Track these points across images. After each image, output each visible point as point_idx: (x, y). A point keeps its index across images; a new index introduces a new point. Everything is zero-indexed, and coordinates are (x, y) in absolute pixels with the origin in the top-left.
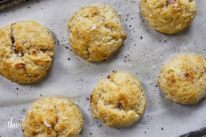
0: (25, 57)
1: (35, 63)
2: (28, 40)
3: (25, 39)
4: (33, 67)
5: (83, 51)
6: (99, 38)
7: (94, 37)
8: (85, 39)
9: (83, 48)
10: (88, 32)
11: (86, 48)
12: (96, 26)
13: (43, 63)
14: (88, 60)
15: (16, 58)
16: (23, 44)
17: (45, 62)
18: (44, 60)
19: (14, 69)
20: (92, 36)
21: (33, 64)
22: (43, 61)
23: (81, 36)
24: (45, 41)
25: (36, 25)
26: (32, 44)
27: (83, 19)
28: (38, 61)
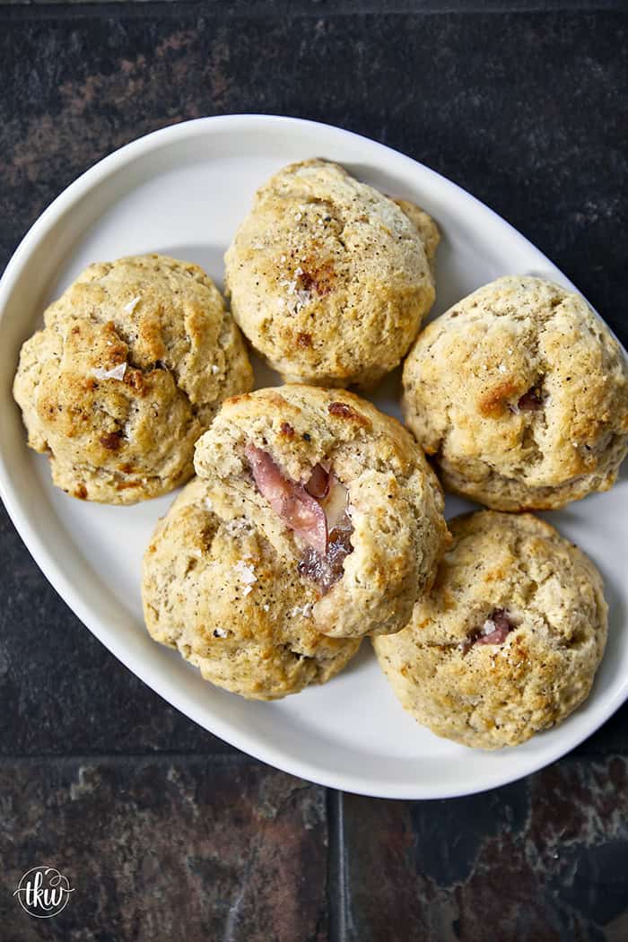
5: (284, 670)
6: (293, 589)
7: (277, 604)
8: (257, 637)
9: (277, 662)
10: (242, 606)
11: (286, 653)
12: (248, 566)
14: (326, 675)
20: (267, 608)
23: (236, 638)
27: (188, 583)
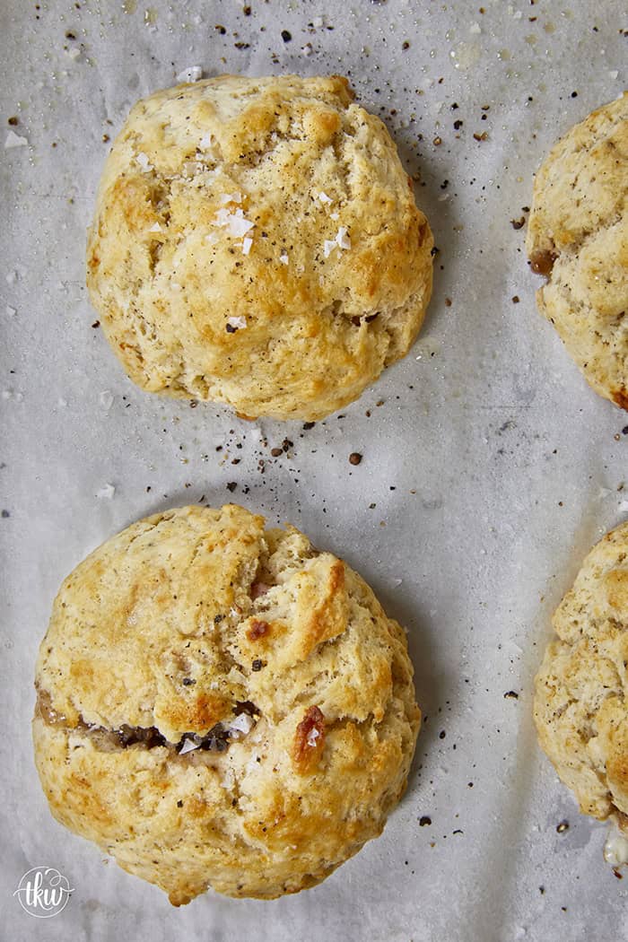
0: (271, 696)
1: (320, 652)
2: (177, 644)
3: (160, 662)
4: (343, 670)
5: (345, 348)
6: (311, 219)
7: (297, 247)
8: (289, 308)
9: (331, 338)
10: (250, 271)
11: (338, 320)
12: (233, 213)
13: (337, 602)
14: (404, 340)
15: (256, 753)
16: (188, 683)
17: (334, 591)
18: (325, 591)
19: (318, 788)
20: (285, 259)
21: (325, 665)
22: (329, 602)
23: (260, 323)
24: (211, 549)
25: (100, 572)
26: (202, 630)
27: (161, 280)
28: (320, 632)
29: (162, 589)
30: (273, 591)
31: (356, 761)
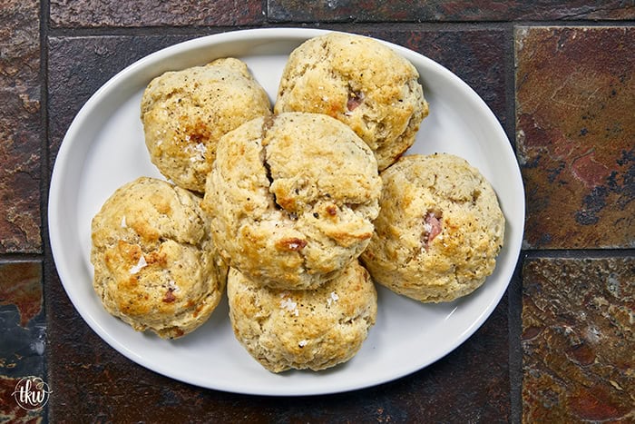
0: (305, 225)
1: (331, 239)
2: (312, 181)
3: (302, 177)
4: (326, 252)
13: (354, 240)
15: (280, 223)
16: (297, 191)
17: (359, 237)
18: (357, 233)
19: (271, 254)
21: (326, 243)
22: (353, 237)
24: (359, 181)
25: (333, 133)
26: (322, 190)
28: (339, 238)
29: (334, 166)
30: (350, 210)
31: (287, 267)
